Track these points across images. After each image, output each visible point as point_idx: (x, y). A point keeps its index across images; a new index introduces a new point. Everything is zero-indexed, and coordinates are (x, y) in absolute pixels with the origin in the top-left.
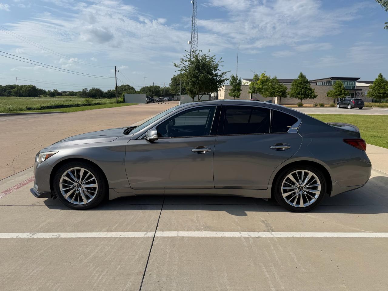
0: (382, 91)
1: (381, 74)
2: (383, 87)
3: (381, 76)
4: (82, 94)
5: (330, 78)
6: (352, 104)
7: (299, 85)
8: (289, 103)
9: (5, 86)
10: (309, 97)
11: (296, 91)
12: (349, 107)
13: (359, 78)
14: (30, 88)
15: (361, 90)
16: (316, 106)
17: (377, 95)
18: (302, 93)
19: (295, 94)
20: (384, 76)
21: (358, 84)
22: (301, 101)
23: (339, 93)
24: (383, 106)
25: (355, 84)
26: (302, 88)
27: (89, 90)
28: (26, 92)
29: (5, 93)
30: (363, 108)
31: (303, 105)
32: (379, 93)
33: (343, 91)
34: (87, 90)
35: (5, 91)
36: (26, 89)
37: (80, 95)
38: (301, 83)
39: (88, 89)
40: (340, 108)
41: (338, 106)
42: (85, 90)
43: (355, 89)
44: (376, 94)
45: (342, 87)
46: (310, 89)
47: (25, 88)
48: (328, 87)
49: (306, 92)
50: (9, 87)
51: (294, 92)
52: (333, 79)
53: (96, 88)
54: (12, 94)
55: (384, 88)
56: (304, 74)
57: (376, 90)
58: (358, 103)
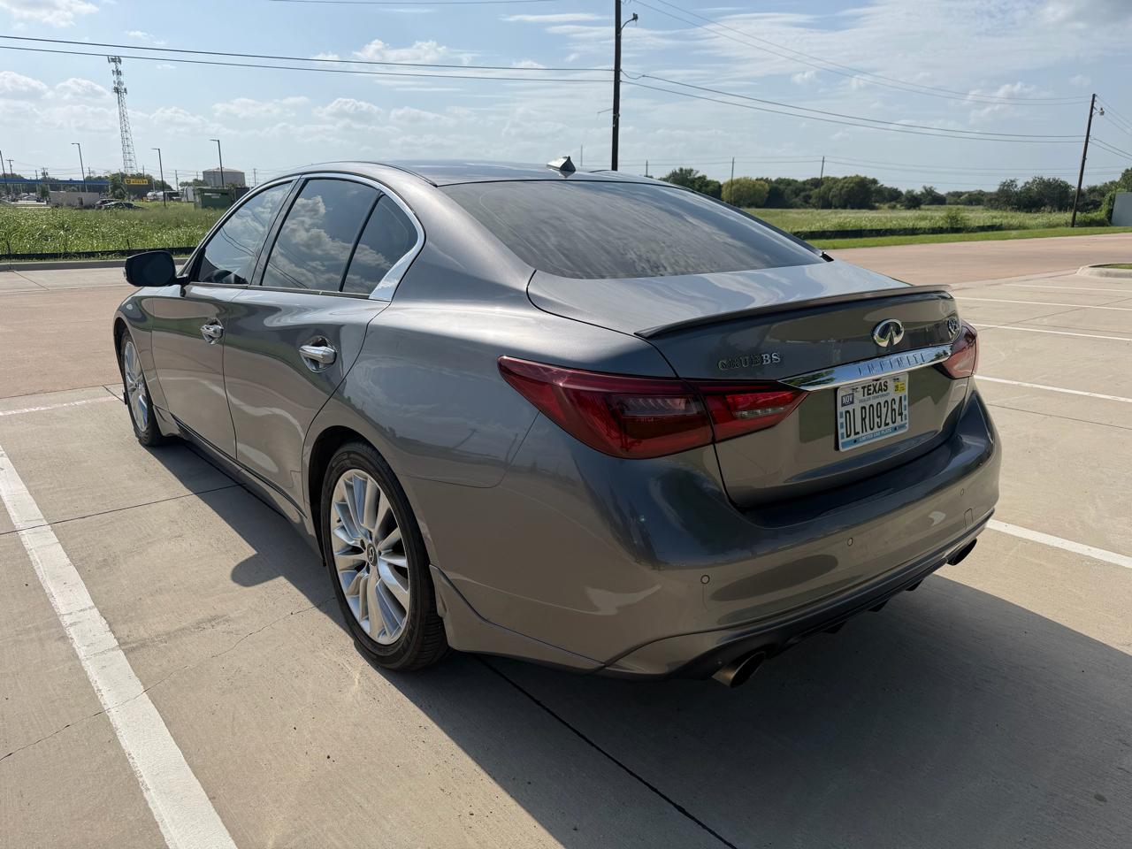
4: (996, 200)
9: (804, 183)
14: (851, 185)
27: (1020, 184)
28: (841, 194)
29: (797, 199)
34: (1016, 186)
35: (797, 195)
36: (843, 187)
37: (990, 200)
39: (1017, 183)
42: (1008, 186)
47: (840, 185)
50: (812, 185)
53: (1046, 178)
54: (811, 201)
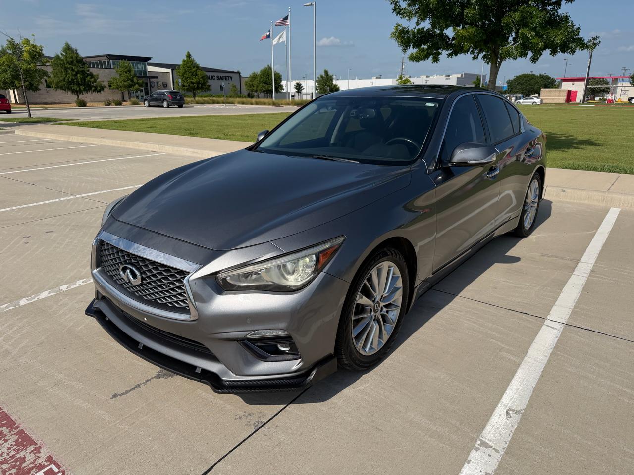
0: (195, 80)
1: (189, 52)
2: (194, 73)
3: (189, 56)
5: (106, 56)
6: (168, 99)
7: (68, 66)
8: (45, 101)
10: (93, 88)
11: (65, 78)
12: (165, 104)
13: (150, 59)
15: (157, 77)
16: (109, 104)
17: (189, 85)
18: (78, 82)
19: (64, 83)
20: (193, 57)
21: (150, 69)
22: (78, 96)
23: (130, 82)
24: (202, 102)
25: (145, 68)
26: (77, 73)
30: (184, 106)
31: (88, 105)
32: (192, 83)
33: (135, 79)
38: (72, 62)
40: (149, 106)
41: (146, 103)
43: (148, 75)
44: (187, 84)
45: (132, 73)
46: (91, 75)
48: (108, 71)
49: (85, 80)
51: (61, 78)
52: (111, 57)
55: (197, 75)
56: (74, 47)
57: (187, 78)
58: (177, 98)
